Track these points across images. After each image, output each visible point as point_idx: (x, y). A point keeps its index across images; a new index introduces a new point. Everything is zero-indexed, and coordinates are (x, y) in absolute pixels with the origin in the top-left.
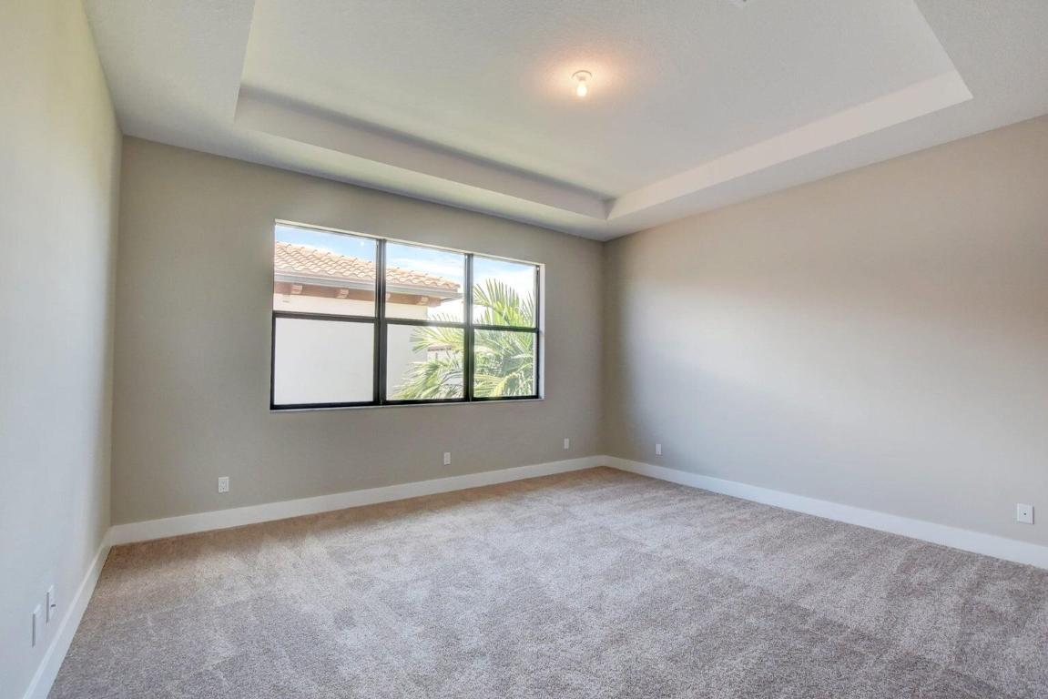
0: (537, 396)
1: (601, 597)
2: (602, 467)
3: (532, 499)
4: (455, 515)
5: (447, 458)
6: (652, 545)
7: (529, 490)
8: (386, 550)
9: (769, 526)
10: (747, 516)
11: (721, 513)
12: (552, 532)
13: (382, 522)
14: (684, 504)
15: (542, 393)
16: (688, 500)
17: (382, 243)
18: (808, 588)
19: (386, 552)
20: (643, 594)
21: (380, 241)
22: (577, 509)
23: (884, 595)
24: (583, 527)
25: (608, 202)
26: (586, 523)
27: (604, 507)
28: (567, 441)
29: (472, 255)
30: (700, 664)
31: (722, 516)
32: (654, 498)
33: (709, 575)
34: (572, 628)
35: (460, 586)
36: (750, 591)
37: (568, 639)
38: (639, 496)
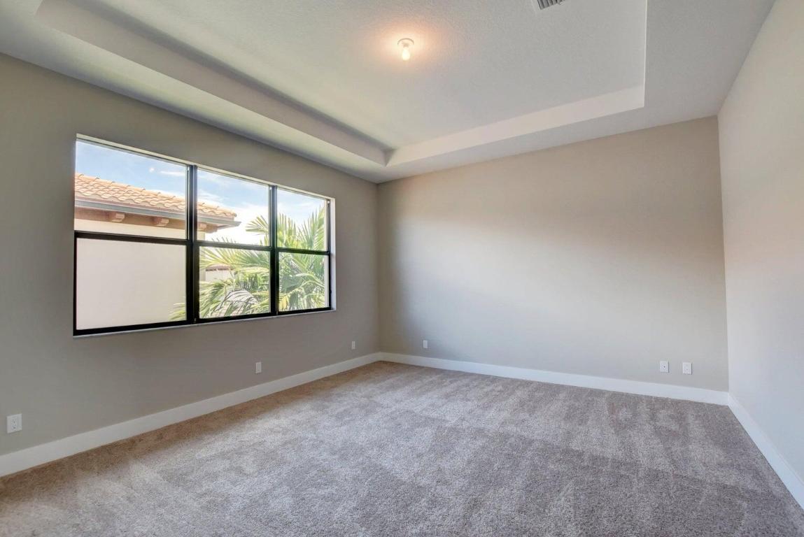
0: (329, 308)
1: (440, 470)
2: (381, 361)
3: (339, 395)
4: (278, 418)
5: (259, 367)
6: (452, 420)
7: (333, 387)
8: (227, 464)
9: (519, 393)
10: (500, 388)
11: (483, 388)
12: (370, 421)
13: (209, 436)
14: (455, 384)
15: (334, 305)
16: (456, 381)
17: (193, 169)
18: (569, 436)
19: (228, 466)
20: (469, 462)
21: (191, 167)
22: (379, 397)
23: (613, 431)
24: (391, 413)
25: (387, 152)
26: (393, 409)
27: (399, 394)
28: (353, 343)
29: (277, 187)
30: (541, 509)
31: (485, 390)
32: (432, 382)
33: (505, 437)
34: (433, 503)
35: (318, 486)
36: (537, 444)
37: (437, 513)
38: (419, 382)
